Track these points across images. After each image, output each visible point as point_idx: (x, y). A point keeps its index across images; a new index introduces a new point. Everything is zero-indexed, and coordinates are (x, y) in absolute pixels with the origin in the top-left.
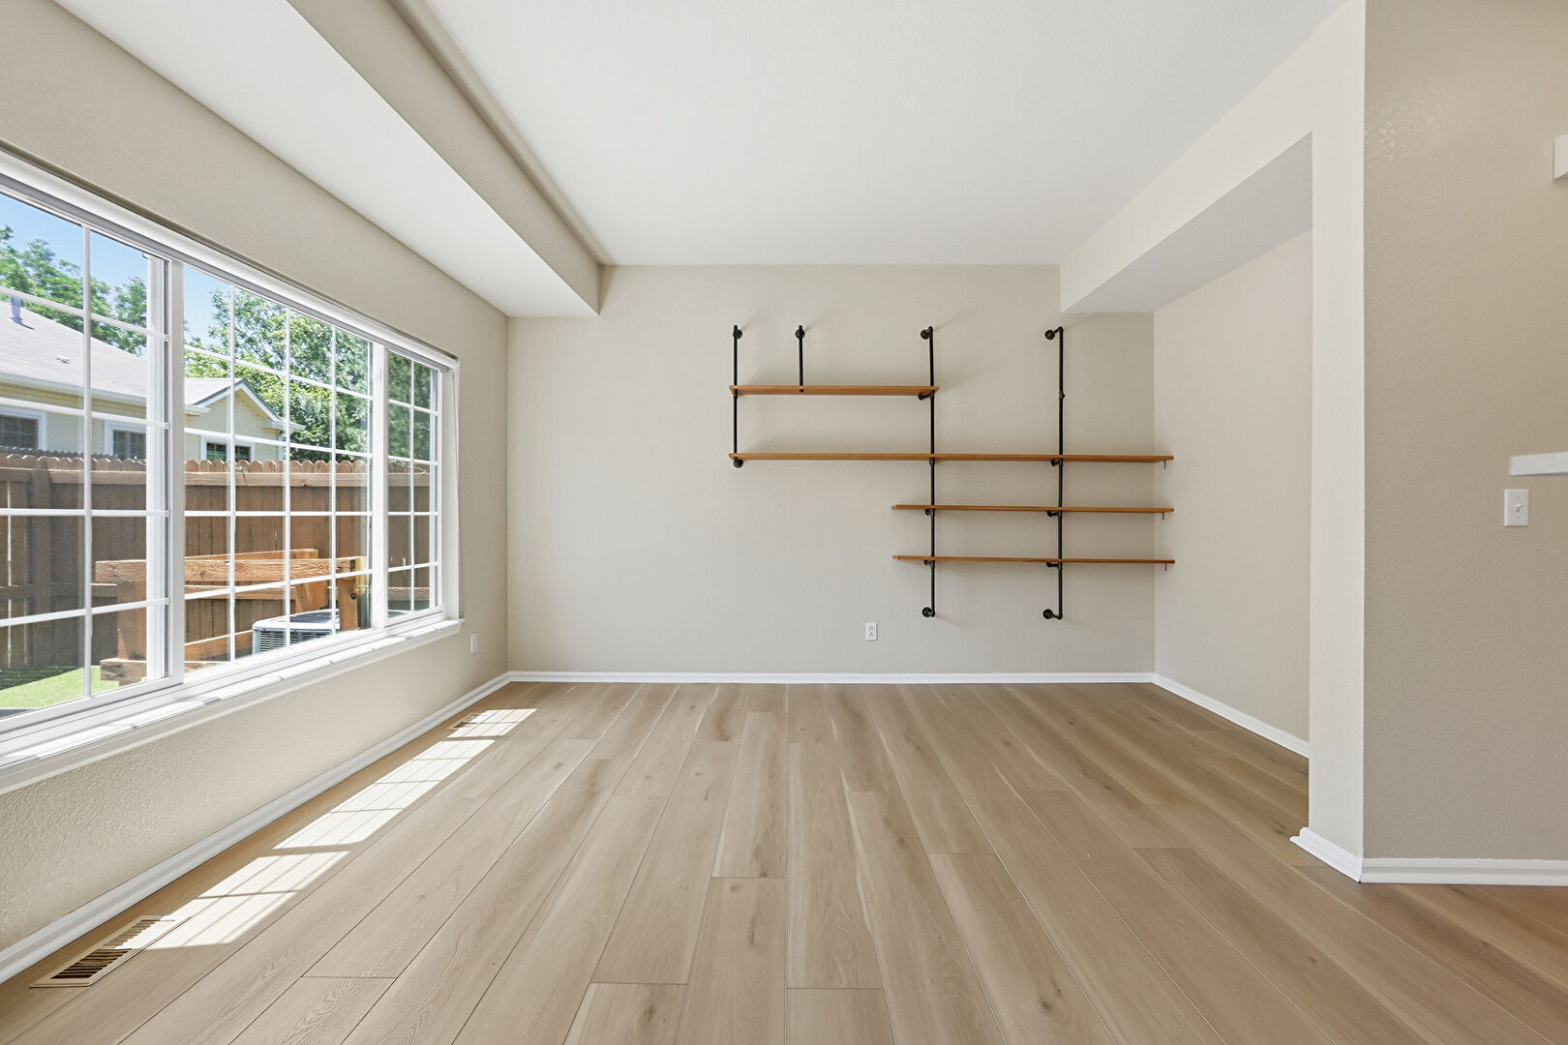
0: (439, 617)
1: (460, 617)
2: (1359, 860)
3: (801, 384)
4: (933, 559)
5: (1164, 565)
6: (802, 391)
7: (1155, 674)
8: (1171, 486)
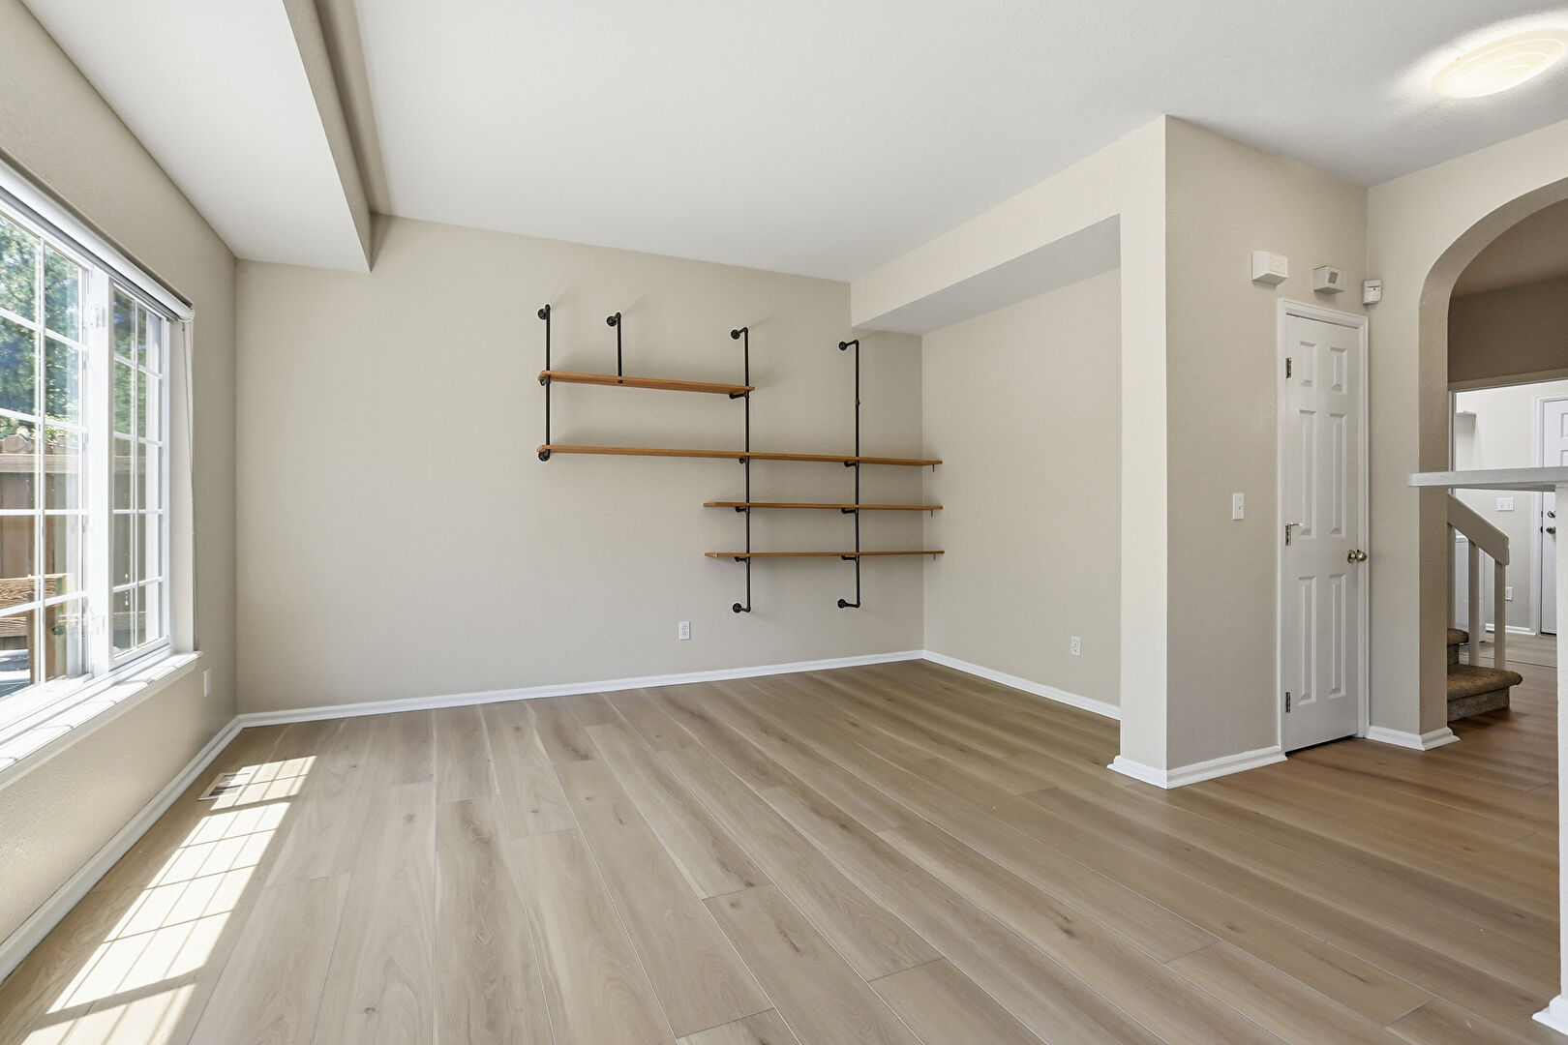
0: (166, 651)
1: (195, 649)
2: (1164, 773)
3: (620, 374)
4: (748, 555)
5: (932, 555)
6: (621, 382)
7: (924, 651)
8: (938, 486)
